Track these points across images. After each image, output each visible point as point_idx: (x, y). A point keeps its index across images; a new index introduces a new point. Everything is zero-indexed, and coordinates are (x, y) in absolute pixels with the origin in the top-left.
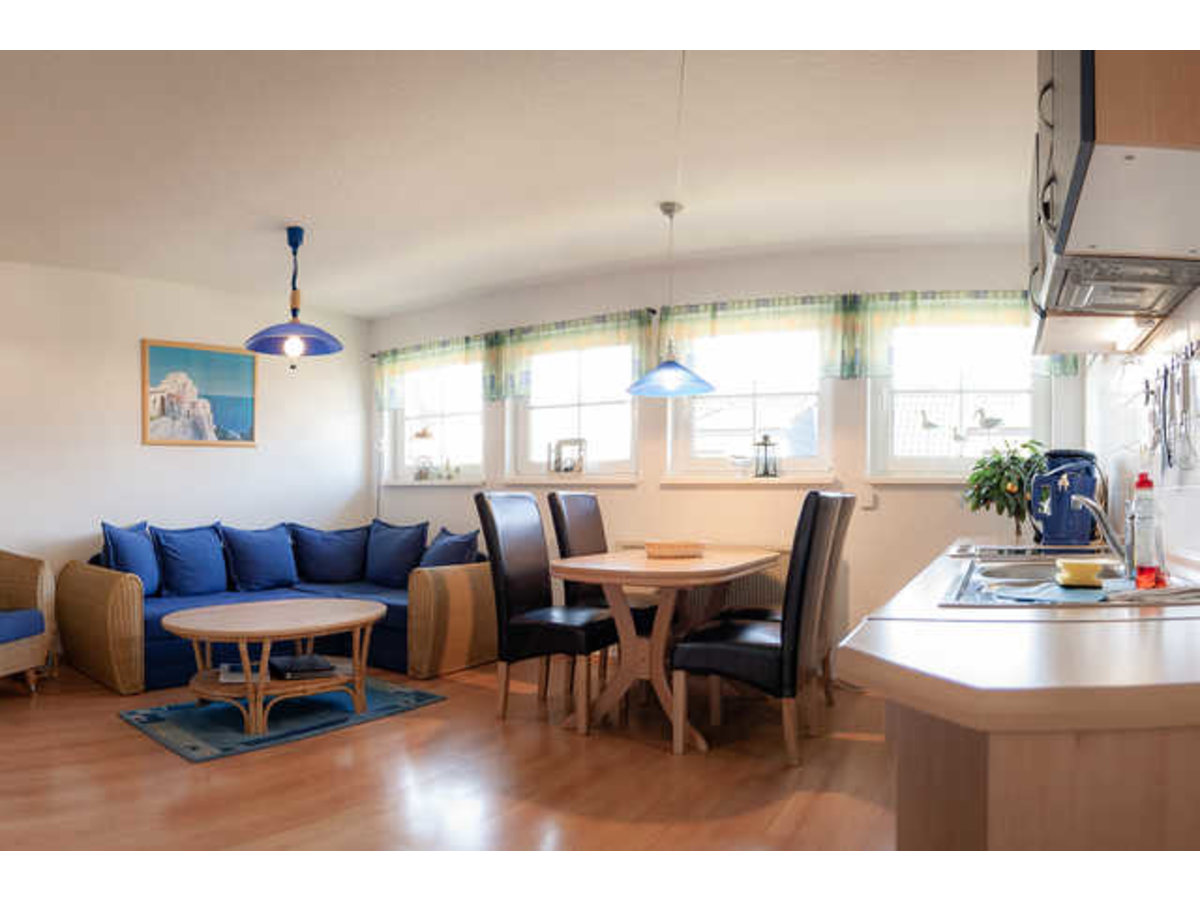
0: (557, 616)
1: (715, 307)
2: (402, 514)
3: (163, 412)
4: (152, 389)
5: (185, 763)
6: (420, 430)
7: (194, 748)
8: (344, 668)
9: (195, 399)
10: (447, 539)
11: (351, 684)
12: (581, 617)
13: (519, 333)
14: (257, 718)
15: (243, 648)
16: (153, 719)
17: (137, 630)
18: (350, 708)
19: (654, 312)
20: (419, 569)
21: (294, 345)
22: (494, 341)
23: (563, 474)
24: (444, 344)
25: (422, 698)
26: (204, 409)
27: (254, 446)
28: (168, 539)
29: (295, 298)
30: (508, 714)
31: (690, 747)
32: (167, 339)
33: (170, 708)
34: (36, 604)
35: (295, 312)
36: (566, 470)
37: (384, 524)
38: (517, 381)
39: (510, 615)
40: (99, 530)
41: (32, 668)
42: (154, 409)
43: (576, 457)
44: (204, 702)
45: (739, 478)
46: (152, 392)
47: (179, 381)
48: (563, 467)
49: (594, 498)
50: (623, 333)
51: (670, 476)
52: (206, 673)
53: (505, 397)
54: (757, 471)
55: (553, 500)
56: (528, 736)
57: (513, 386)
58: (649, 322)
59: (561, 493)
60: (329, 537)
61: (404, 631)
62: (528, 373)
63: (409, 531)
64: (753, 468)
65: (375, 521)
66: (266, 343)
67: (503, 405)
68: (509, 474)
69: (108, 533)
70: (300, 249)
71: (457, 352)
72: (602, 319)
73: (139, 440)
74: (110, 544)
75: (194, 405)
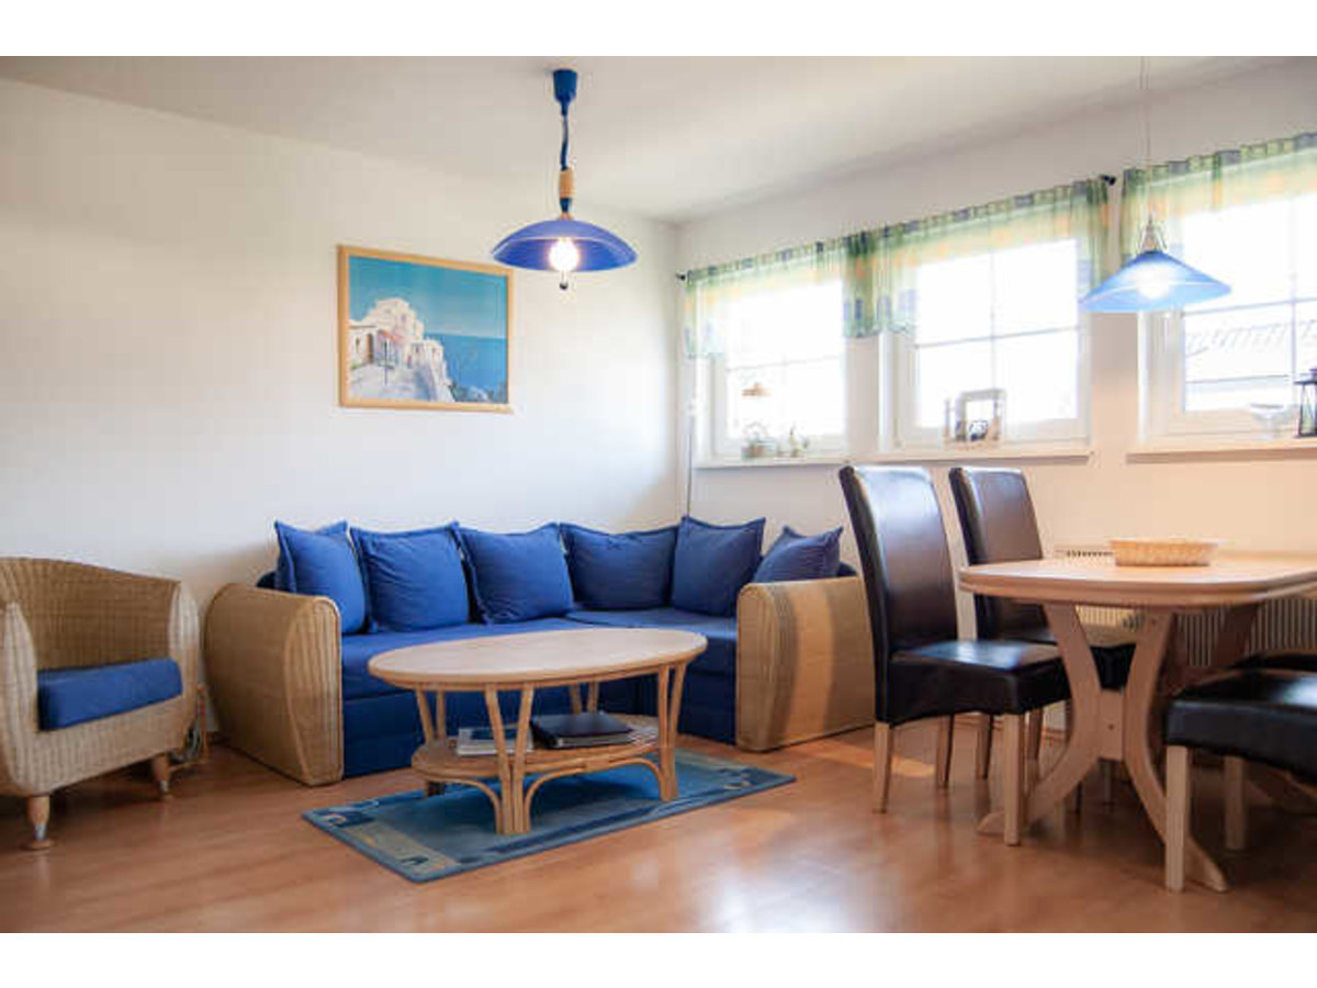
0: (966, 652)
1: (1218, 160)
2: (725, 509)
3: (371, 358)
4: (353, 323)
5: (406, 884)
6: (750, 386)
7: (420, 861)
8: (644, 731)
9: (421, 341)
10: (793, 544)
11: (655, 755)
12: (1004, 656)
13: (898, 233)
14: (514, 809)
15: (492, 700)
16: (356, 819)
17: (332, 682)
18: (654, 792)
19: (1112, 181)
20: (750, 585)
21: (564, 254)
22: (860, 247)
23: (970, 444)
24: (785, 255)
25: (758, 780)
26: (433, 355)
27: (506, 412)
28: (379, 547)
29: (565, 184)
30: (889, 808)
31: (1194, 881)
32: (376, 246)
33: (382, 803)
34: (166, 651)
35: (565, 203)
36: (974, 437)
37: (699, 523)
38: (895, 307)
39: (893, 650)
40: (273, 535)
41: (162, 755)
42: (356, 354)
43: (989, 417)
44: (435, 788)
45: (1268, 442)
46: (354, 328)
47: (394, 311)
48: (969, 434)
49: (1021, 478)
50: (1062, 220)
51: (1143, 442)
52: (437, 744)
53: (876, 334)
54: (1300, 429)
55: (957, 481)
56: (926, 839)
57: (889, 313)
58: (1105, 197)
59: (968, 470)
60: (615, 541)
61: (731, 677)
62: (912, 294)
63: (734, 534)
64: (1295, 425)
65: (684, 519)
66: (524, 251)
67: (876, 343)
68: (884, 447)
69: (285, 536)
70: (572, 106)
71: (805, 265)
72: (1028, 200)
73: (336, 401)
74: (288, 552)
75: (417, 348)
